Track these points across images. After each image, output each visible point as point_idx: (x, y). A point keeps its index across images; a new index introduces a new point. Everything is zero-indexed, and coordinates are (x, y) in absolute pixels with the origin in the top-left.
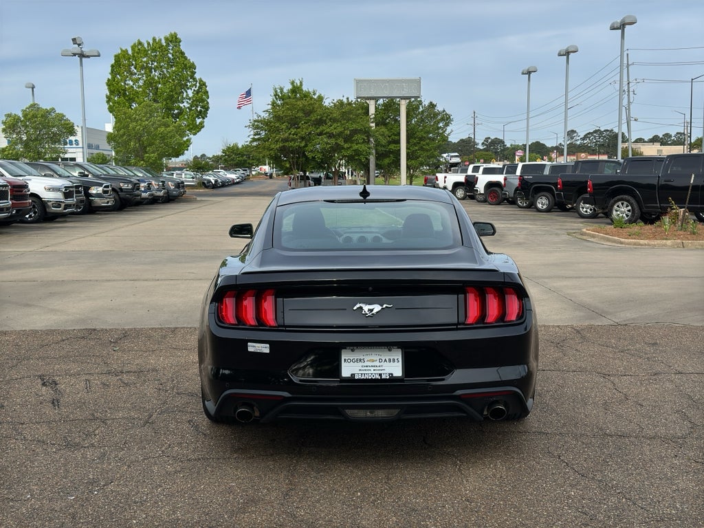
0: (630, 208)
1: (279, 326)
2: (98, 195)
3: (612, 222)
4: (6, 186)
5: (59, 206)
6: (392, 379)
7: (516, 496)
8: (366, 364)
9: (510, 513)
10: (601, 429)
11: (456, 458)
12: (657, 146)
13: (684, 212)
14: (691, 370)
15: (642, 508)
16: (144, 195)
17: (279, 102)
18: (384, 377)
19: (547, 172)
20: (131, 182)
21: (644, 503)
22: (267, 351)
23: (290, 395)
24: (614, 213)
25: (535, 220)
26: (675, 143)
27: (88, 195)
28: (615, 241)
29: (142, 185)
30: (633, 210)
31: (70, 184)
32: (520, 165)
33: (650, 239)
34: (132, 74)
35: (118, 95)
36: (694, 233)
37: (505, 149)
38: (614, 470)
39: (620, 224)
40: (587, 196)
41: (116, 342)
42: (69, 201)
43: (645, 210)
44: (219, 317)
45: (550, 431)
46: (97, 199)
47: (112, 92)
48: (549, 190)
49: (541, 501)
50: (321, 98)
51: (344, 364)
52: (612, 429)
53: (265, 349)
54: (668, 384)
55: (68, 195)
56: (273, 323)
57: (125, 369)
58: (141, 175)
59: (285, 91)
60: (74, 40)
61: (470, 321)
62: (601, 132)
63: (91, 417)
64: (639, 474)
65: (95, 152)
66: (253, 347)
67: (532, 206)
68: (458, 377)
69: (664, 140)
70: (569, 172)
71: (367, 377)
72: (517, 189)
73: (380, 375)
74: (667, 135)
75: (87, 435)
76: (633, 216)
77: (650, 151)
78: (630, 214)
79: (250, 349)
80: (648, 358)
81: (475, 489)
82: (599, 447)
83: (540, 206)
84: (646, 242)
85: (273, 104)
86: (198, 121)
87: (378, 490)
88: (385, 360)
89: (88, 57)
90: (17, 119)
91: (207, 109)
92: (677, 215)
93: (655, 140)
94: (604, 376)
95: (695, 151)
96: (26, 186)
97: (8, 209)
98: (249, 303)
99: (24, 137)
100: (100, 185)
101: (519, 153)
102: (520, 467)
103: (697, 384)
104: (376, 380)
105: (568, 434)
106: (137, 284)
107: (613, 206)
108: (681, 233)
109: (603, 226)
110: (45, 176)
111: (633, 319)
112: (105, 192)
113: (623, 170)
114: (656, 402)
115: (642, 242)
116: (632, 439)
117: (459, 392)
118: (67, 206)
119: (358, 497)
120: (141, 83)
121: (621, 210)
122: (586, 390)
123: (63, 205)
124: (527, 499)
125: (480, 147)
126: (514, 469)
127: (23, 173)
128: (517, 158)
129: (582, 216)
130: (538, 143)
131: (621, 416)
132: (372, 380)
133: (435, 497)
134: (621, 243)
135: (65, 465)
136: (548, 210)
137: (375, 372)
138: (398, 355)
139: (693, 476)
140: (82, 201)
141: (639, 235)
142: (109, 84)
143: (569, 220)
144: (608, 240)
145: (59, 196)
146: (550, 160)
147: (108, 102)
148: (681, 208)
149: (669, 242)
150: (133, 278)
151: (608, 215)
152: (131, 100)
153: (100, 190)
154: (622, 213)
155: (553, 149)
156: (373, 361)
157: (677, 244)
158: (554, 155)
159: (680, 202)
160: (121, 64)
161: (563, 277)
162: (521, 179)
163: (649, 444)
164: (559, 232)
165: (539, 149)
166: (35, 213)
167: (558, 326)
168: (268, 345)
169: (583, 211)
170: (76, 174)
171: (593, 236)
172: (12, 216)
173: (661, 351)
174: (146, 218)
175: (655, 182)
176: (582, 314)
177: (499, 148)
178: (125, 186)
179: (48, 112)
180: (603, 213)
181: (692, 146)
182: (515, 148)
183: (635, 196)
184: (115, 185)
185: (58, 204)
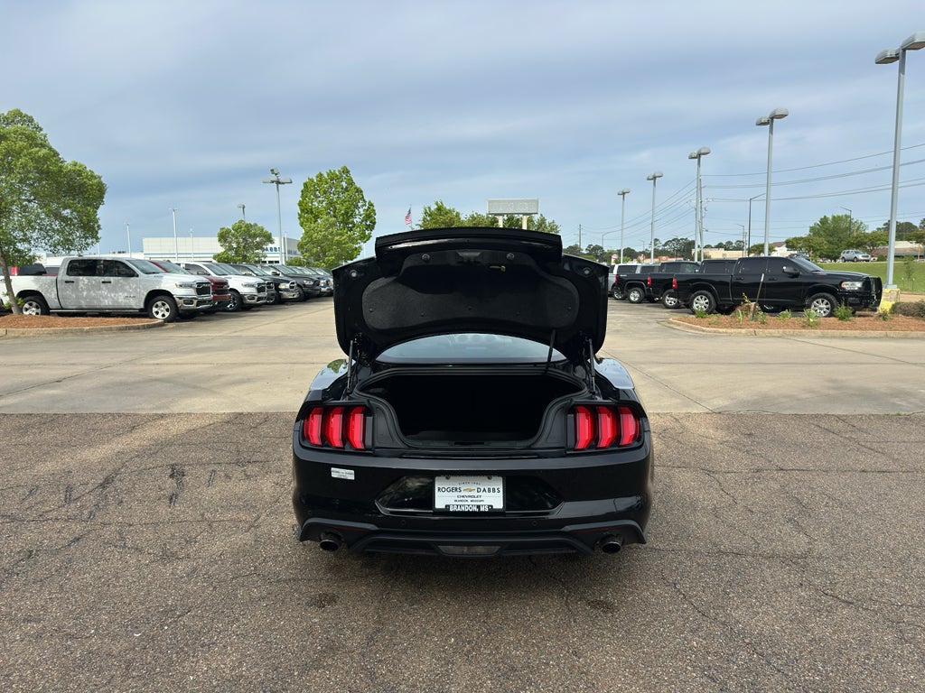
0: (707, 301)
1: (366, 449)
2: (286, 290)
3: (694, 313)
4: (208, 283)
5: (254, 299)
6: (492, 512)
7: (630, 647)
8: (462, 494)
9: (625, 677)
10: (715, 545)
11: (563, 584)
12: (722, 251)
13: (755, 305)
14: (791, 466)
15: (779, 671)
16: (323, 289)
17: (428, 218)
18: (482, 509)
19: (638, 271)
20: (312, 279)
21: (780, 662)
22: (352, 477)
23: (377, 528)
24: (695, 305)
25: (628, 310)
26: (735, 249)
27: (278, 289)
28: (697, 329)
29: (322, 281)
30: (710, 303)
31: (262, 281)
32: (617, 266)
33: (727, 328)
34: (317, 197)
35: (307, 213)
36: (764, 323)
37: (604, 253)
38: (737, 607)
39: (700, 315)
40: (672, 291)
41: (256, 427)
42: (262, 295)
43: (720, 303)
44: (304, 435)
45: (661, 546)
46: (285, 293)
47: (302, 211)
48: (641, 286)
49: (660, 656)
50: (458, 215)
51: (438, 494)
52: (726, 545)
53: (349, 475)
54: (772, 483)
55: (260, 289)
56: (360, 446)
57: (254, 458)
58: (322, 274)
59: (432, 209)
60: (272, 170)
61: (580, 445)
62: (679, 241)
63: (200, 518)
64: (765, 613)
65: (294, 256)
66: (337, 473)
67: (626, 299)
68: (567, 510)
69: (727, 247)
70: (656, 272)
71: (463, 509)
72: (614, 285)
73: (478, 507)
74: (729, 243)
75: (187, 542)
76: (709, 307)
77: (717, 255)
78: (707, 306)
79: (334, 475)
80: (747, 451)
81: (583, 635)
82: (715, 570)
83: (632, 298)
84: (724, 330)
85: (424, 219)
86: (367, 232)
87: (474, 634)
88: (484, 490)
89: (283, 183)
90: (228, 232)
91: (374, 223)
92: (749, 307)
93: (719, 246)
94: (709, 472)
95: (752, 255)
96: (226, 283)
97: (210, 301)
98: (336, 421)
99: (235, 245)
100: (288, 282)
101: (615, 257)
102: (633, 600)
103: (801, 484)
104: (473, 513)
105: (681, 551)
106: (296, 366)
107: (693, 299)
108: (753, 322)
109: (686, 315)
110: (245, 275)
111: (726, 406)
112: (291, 287)
113: (701, 271)
114: (765, 507)
115: (721, 330)
116: (749, 559)
117: (568, 528)
118: (259, 299)
119: (451, 646)
120: (324, 204)
121: (700, 303)
122: (693, 491)
123: (256, 298)
124: (644, 652)
125: (585, 252)
126: (626, 603)
127: (225, 272)
128: (613, 260)
129: (667, 307)
130: (629, 248)
131: (732, 526)
132: (468, 513)
133: (538, 648)
134: (704, 331)
135: (150, 583)
136: (639, 302)
137: (473, 503)
138: (498, 484)
139: (827, 616)
140: (273, 295)
141: (717, 324)
142: (300, 204)
143: (657, 310)
144: (692, 328)
145: (253, 291)
146: (639, 262)
147: (299, 218)
148: (752, 301)
149: (743, 331)
150: (295, 361)
151: (689, 306)
152: (316, 217)
153: (288, 286)
154: (701, 305)
155: (641, 253)
156: (471, 491)
157: (750, 332)
158: (641, 258)
159: (752, 297)
160: (308, 189)
161: (657, 363)
162: (618, 277)
163: (768, 567)
164: (649, 320)
165: (630, 254)
166: (234, 304)
167: (658, 414)
168: (353, 472)
169: (668, 303)
170: (270, 273)
171: (679, 325)
172: (214, 306)
173: (758, 443)
174: (321, 307)
175: (728, 280)
176: (678, 401)
177: (599, 253)
178: (307, 283)
179: (251, 226)
180: (685, 305)
181: (750, 251)
182: (611, 253)
183: (711, 291)
184: (299, 281)
185: (252, 297)
